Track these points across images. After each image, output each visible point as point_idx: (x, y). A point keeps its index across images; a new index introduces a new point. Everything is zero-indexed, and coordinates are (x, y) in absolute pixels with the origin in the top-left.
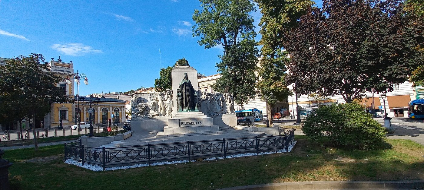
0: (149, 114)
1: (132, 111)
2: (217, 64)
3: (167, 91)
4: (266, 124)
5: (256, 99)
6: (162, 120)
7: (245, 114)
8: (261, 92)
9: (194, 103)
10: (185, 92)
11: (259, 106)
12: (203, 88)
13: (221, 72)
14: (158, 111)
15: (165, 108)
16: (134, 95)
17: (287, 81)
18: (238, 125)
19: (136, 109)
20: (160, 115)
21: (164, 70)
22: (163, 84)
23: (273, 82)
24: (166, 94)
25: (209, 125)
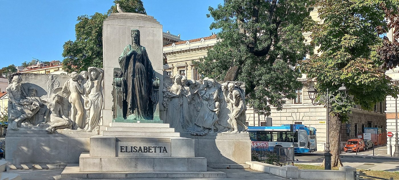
0: (48, 123)
1: (9, 115)
2: (211, 9)
3: (91, 70)
4: (323, 164)
5: (302, 101)
6: (76, 138)
7: (272, 136)
8: (316, 83)
9: (151, 102)
10: (134, 76)
11: (308, 118)
12: (175, 69)
13: (220, 30)
14: (68, 116)
15: (84, 111)
16: (15, 78)
17: (386, 58)
18: (252, 160)
19: (19, 108)
20: (72, 126)
21: (86, 21)
22: (81, 55)
23: (348, 61)
24: (88, 78)
25: (184, 156)
